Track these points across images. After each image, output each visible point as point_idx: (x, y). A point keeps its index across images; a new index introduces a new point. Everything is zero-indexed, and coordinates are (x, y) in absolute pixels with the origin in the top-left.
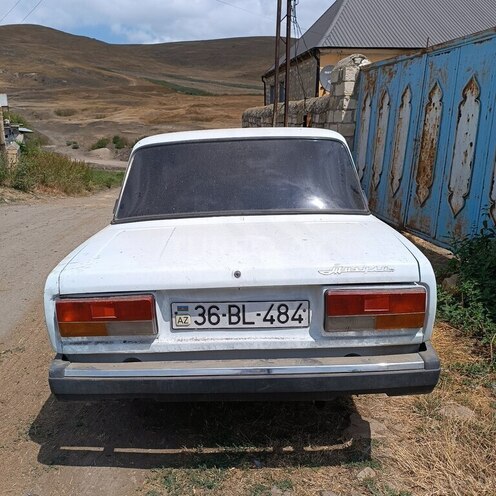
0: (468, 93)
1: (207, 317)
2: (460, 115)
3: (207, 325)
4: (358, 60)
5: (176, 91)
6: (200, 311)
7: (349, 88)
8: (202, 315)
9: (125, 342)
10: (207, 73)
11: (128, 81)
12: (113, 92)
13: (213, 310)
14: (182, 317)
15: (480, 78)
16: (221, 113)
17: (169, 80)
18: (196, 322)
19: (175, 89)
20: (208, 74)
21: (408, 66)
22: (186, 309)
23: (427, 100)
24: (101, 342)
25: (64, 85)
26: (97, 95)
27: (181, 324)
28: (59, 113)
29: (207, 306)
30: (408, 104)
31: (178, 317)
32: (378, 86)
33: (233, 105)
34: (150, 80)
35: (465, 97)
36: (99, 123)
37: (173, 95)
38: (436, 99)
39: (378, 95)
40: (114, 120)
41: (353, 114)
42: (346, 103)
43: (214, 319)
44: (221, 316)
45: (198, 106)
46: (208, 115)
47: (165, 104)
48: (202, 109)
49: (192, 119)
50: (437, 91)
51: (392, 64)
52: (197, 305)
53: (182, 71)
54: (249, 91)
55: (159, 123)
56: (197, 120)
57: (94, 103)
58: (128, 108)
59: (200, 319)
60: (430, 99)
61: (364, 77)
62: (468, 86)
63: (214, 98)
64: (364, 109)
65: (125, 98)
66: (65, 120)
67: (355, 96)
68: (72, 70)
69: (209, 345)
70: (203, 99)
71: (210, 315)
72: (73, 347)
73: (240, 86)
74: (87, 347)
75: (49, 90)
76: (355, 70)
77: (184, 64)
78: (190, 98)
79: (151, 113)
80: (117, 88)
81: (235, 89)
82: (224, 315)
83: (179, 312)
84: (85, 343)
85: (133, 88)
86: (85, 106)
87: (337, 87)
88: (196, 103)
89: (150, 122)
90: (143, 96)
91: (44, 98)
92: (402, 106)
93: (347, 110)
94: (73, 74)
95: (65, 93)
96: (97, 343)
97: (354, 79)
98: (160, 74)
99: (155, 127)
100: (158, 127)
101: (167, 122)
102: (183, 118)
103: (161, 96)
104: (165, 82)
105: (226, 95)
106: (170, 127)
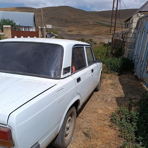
4: (139, 15)
7: (134, 25)
11: (90, 22)
12: (85, 25)
17: (102, 22)
19: (103, 25)
25: (72, 23)
26: (80, 26)
28: (68, 31)
32: (143, 25)
34: (96, 22)
36: (79, 34)
37: (102, 27)
40: (83, 34)
41: (135, 35)
42: (133, 31)
47: (99, 29)
49: (106, 34)
55: (96, 35)
57: (79, 29)
58: (88, 30)
65: (87, 27)
66: (70, 33)
67: (136, 28)
68: (74, 19)
75: (67, 24)
78: (107, 28)
79: (94, 32)
80: (86, 24)
85: (91, 24)
86: (76, 29)
90: (93, 27)
91: (65, 26)
92: (147, 33)
93: (133, 33)
94: (75, 20)
95: (72, 25)
97: (137, 22)
99: (94, 36)
100: (95, 36)
101: (98, 35)
102: (103, 34)
103: (99, 27)
104: (100, 23)
105: (119, 27)
106: (98, 36)
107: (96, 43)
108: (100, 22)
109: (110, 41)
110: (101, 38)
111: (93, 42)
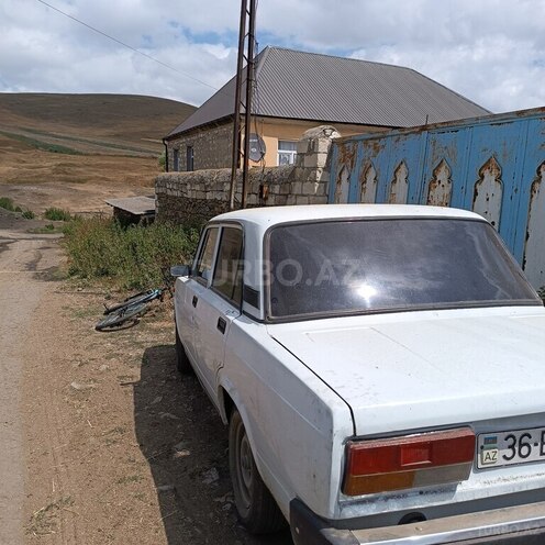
0: (486, 173)
1: (517, 448)
2: (476, 194)
3: (517, 459)
4: (328, 132)
5: (37, 147)
6: (511, 441)
7: (322, 159)
8: (512, 447)
9: (421, 493)
10: (74, 130)
13: (525, 439)
14: (490, 451)
15: (500, 159)
16: (96, 174)
17: (27, 135)
18: (504, 457)
19: (36, 145)
20: (75, 132)
21: (401, 142)
22: (494, 440)
23: (430, 177)
24: (392, 497)
27: (488, 461)
29: (518, 435)
30: (403, 180)
31: (485, 452)
32: (358, 160)
33: (108, 166)
34: (4, 133)
35: (482, 177)
37: (33, 152)
38: (442, 176)
39: (359, 169)
41: (325, 186)
42: (319, 175)
43: (524, 450)
44: (532, 446)
45: (65, 165)
46: (82, 177)
47: (24, 162)
48: (72, 169)
49: (61, 180)
50: (443, 169)
51: (379, 138)
52: (507, 434)
53: (43, 126)
54: (125, 152)
55: (20, 183)
56: (67, 181)
59: (509, 453)
60: (435, 176)
61: (337, 149)
62: (486, 166)
63: (85, 158)
64: (339, 182)
67: (327, 168)
69: (521, 485)
70: (71, 159)
71: (521, 446)
72: (356, 508)
73: (113, 146)
74: (374, 506)
76: (328, 142)
77: (45, 118)
78: (55, 156)
79: (9, 171)
81: (108, 148)
82: (536, 445)
83: (485, 446)
84: (371, 501)
87: (306, 157)
88: (63, 162)
89: (9, 182)
92: (395, 181)
93: (320, 182)
96: (387, 499)
97: (326, 151)
98: (15, 127)
99: (15, 187)
100: (19, 187)
101: (32, 183)
102: (49, 178)
103: (19, 152)
104: (22, 137)
105: (99, 155)
106: (34, 188)
107: (30, 213)
108: (20, 133)
109: (152, 205)
110: (43, 195)
111: (18, 209)
